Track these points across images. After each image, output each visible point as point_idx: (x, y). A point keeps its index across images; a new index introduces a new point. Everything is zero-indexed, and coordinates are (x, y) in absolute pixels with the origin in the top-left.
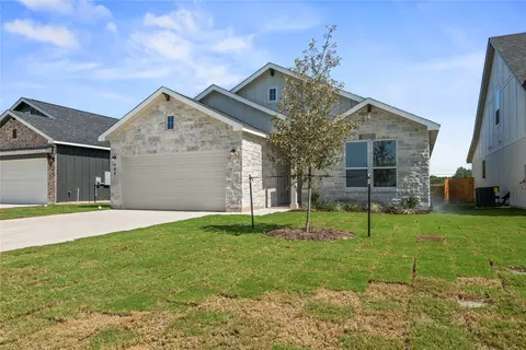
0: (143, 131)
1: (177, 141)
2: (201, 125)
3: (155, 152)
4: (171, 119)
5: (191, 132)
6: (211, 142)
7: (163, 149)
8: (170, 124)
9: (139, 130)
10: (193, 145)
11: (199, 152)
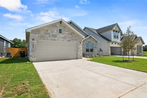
0: (49, 32)
1: (63, 38)
2: (72, 34)
3: (55, 40)
4: (60, 30)
5: (69, 36)
6: (75, 40)
7: (58, 39)
8: (60, 31)
9: (47, 31)
10: (69, 40)
11: (71, 42)
